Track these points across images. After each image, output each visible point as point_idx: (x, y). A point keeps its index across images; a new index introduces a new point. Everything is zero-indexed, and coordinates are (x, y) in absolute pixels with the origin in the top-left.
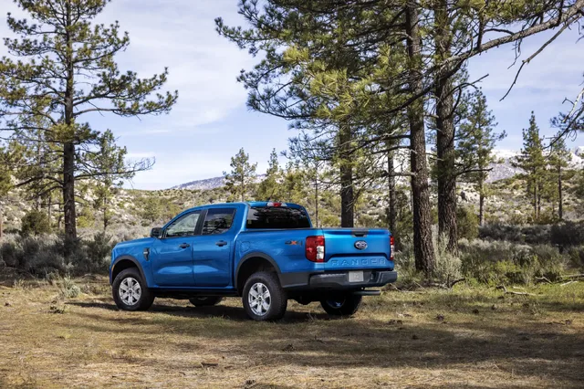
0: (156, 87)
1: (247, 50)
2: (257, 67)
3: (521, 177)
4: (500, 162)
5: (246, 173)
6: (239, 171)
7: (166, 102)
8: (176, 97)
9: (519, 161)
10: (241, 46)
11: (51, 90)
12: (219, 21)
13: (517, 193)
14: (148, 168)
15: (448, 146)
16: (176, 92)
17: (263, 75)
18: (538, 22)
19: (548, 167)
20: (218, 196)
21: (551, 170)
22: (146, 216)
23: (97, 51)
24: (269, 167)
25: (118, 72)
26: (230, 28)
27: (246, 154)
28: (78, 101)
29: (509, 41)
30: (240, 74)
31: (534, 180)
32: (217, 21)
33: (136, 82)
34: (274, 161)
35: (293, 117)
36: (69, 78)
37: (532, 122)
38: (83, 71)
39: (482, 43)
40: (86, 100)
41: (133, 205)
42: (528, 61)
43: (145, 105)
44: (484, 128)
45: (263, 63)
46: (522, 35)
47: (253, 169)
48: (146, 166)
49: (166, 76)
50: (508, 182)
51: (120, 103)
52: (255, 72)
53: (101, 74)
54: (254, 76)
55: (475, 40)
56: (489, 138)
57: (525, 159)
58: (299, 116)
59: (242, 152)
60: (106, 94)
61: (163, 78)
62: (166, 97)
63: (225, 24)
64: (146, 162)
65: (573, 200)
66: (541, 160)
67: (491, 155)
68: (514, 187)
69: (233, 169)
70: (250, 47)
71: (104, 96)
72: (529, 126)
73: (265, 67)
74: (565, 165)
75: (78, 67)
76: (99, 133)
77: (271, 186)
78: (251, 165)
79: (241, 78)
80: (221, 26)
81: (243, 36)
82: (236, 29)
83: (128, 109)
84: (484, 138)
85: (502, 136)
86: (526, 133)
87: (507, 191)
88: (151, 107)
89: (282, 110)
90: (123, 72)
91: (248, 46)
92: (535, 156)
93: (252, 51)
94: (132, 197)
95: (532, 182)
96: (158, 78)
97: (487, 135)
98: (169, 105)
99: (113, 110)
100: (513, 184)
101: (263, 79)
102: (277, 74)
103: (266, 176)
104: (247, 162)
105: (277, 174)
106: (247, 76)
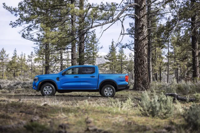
1: (14, 15)
2: (17, 21)
3: (108, 63)
4: (100, 57)
5: (4, 58)
6: (2, 56)
9: (107, 57)
10: (12, 13)
12: (4, 4)
13: (107, 69)
15: (82, 52)
17: (18, 23)
18: (107, 21)
19: (118, 60)
21: (119, 61)
24: (13, 56)
26: (8, 7)
27: (5, 50)
29: (100, 26)
30: (10, 23)
31: (112, 64)
32: (3, 4)
34: (15, 53)
35: (36, 41)
37: (112, 43)
39: (93, 26)
42: (105, 30)
44: (95, 44)
45: (19, 19)
46: (103, 24)
47: (7, 56)
50: (104, 65)
52: (16, 22)
54: (15, 24)
55: (91, 25)
56: (97, 48)
57: (109, 56)
58: (37, 41)
59: (3, 50)
63: (6, 5)
65: (128, 72)
66: (115, 57)
67: (97, 54)
68: (106, 67)
70: (15, 14)
72: (111, 44)
73: (20, 21)
74: (124, 59)
77: (14, 63)
78: (7, 54)
80: (5, 6)
81: (13, 10)
82: (10, 7)
84: (95, 48)
85: (101, 48)
86: (110, 47)
87: (103, 68)
89: (32, 38)
91: (15, 13)
92: (113, 55)
93: (16, 15)
95: (112, 65)
97: (96, 47)
100: (106, 66)
101: (19, 25)
102: (24, 23)
103: (12, 59)
104: (5, 53)
105: (16, 58)
106: (13, 23)
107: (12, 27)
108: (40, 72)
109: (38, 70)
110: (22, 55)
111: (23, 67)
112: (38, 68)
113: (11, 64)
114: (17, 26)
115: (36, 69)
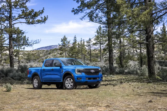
0: (40, 15)
2: (78, 7)
5: (66, 44)
6: (64, 43)
7: (44, 19)
8: (47, 18)
11: (5, 16)
14: (39, 42)
16: (47, 16)
20: (52, 52)
22: (27, 59)
23: (20, 2)
24: (73, 42)
25: (28, 10)
27: (66, 37)
28: (14, 20)
30: (72, 10)
33: (34, 13)
34: (75, 40)
36: (10, 12)
38: (15, 9)
40: (16, 19)
41: (22, 56)
43: (37, 21)
47: (69, 42)
48: (38, 42)
49: (44, 11)
51: (28, 20)
52: (78, 9)
53: (22, 10)
54: (77, 10)
59: (65, 37)
60: (24, 17)
61: (43, 11)
62: (44, 18)
64: (38, 40)
69: (62, 43)
71: (23, 18)
72: (163, 26)
73: (81, 7)
75: (13, 8)
76: (22, 31)
77: (75, 48)
78: (68, 41)
79: (73, 11)
83: (30, 22)
86: (162, 29)
88: (39, 22)
89: (101, 21)
90: (30, 10)
94: (22, 53)
96: (41, 12)
98: (45, 21)
99: (26, 23)
101: (80, 11)
102: (85, 9)
103: (73, 45)
104: (66, 40)
105: (76, 44)
106: (75, 10)
107: (75, 14)
108: (95, 55)
109: (94, 53)
110: (82, 41)
111: (83, 52)
112: (94, 52)
113: (72, 49)
114: (79, 12)
115: (92, 52)
